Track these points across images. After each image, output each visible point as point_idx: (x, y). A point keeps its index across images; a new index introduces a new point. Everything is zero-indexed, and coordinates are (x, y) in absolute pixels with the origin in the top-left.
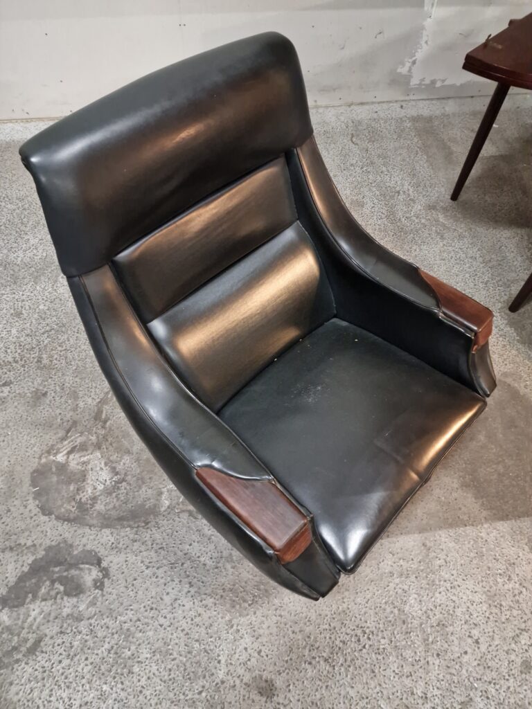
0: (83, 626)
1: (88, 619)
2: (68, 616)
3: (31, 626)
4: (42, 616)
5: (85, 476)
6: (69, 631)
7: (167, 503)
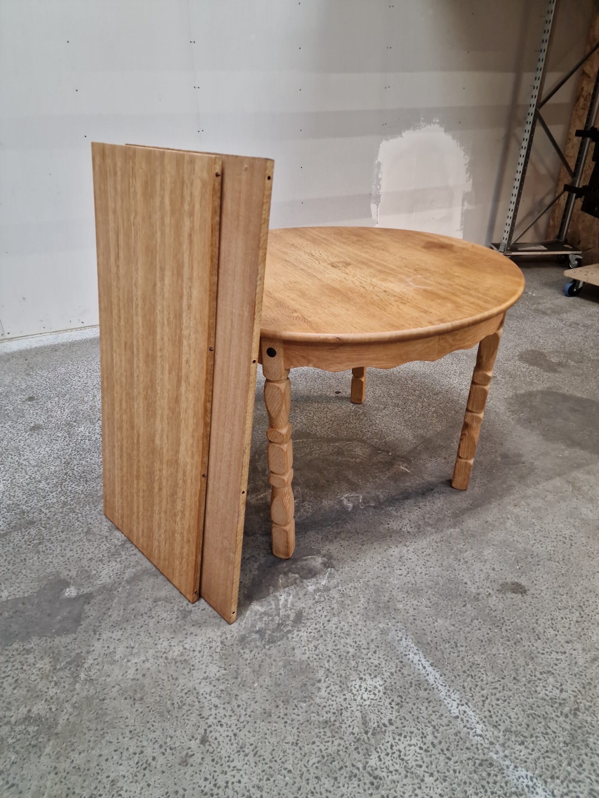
0: (334, 593)
1: (335, 587)
2: (315, 590)
3: (285, 606)
4: (291, 597)
6: (322, 599)
7: (351, 505)
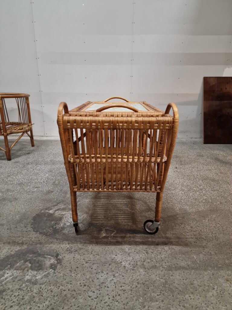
3: (2, 282)
5: (61, 219)
6: (25, 289)
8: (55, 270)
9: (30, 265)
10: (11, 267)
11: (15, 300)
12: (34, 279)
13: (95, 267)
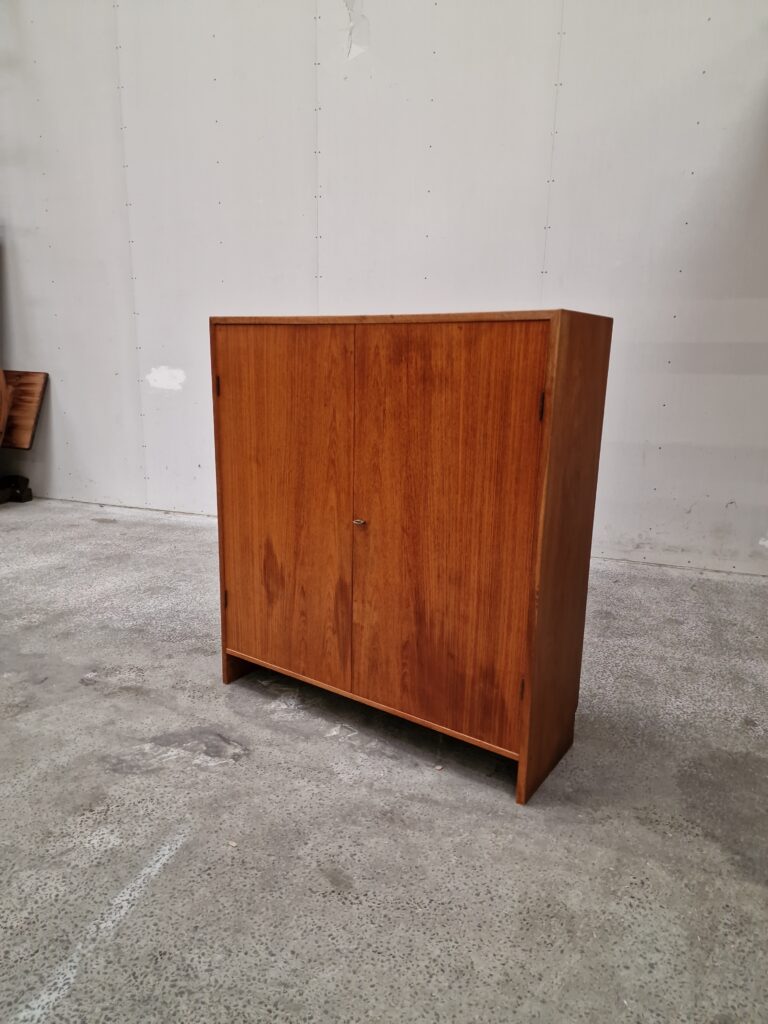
8: (236, 760)
9: (205, 748)
10: (180, 745)
11: (173, 781)
12: (205, 764)
13: (294, 770)
